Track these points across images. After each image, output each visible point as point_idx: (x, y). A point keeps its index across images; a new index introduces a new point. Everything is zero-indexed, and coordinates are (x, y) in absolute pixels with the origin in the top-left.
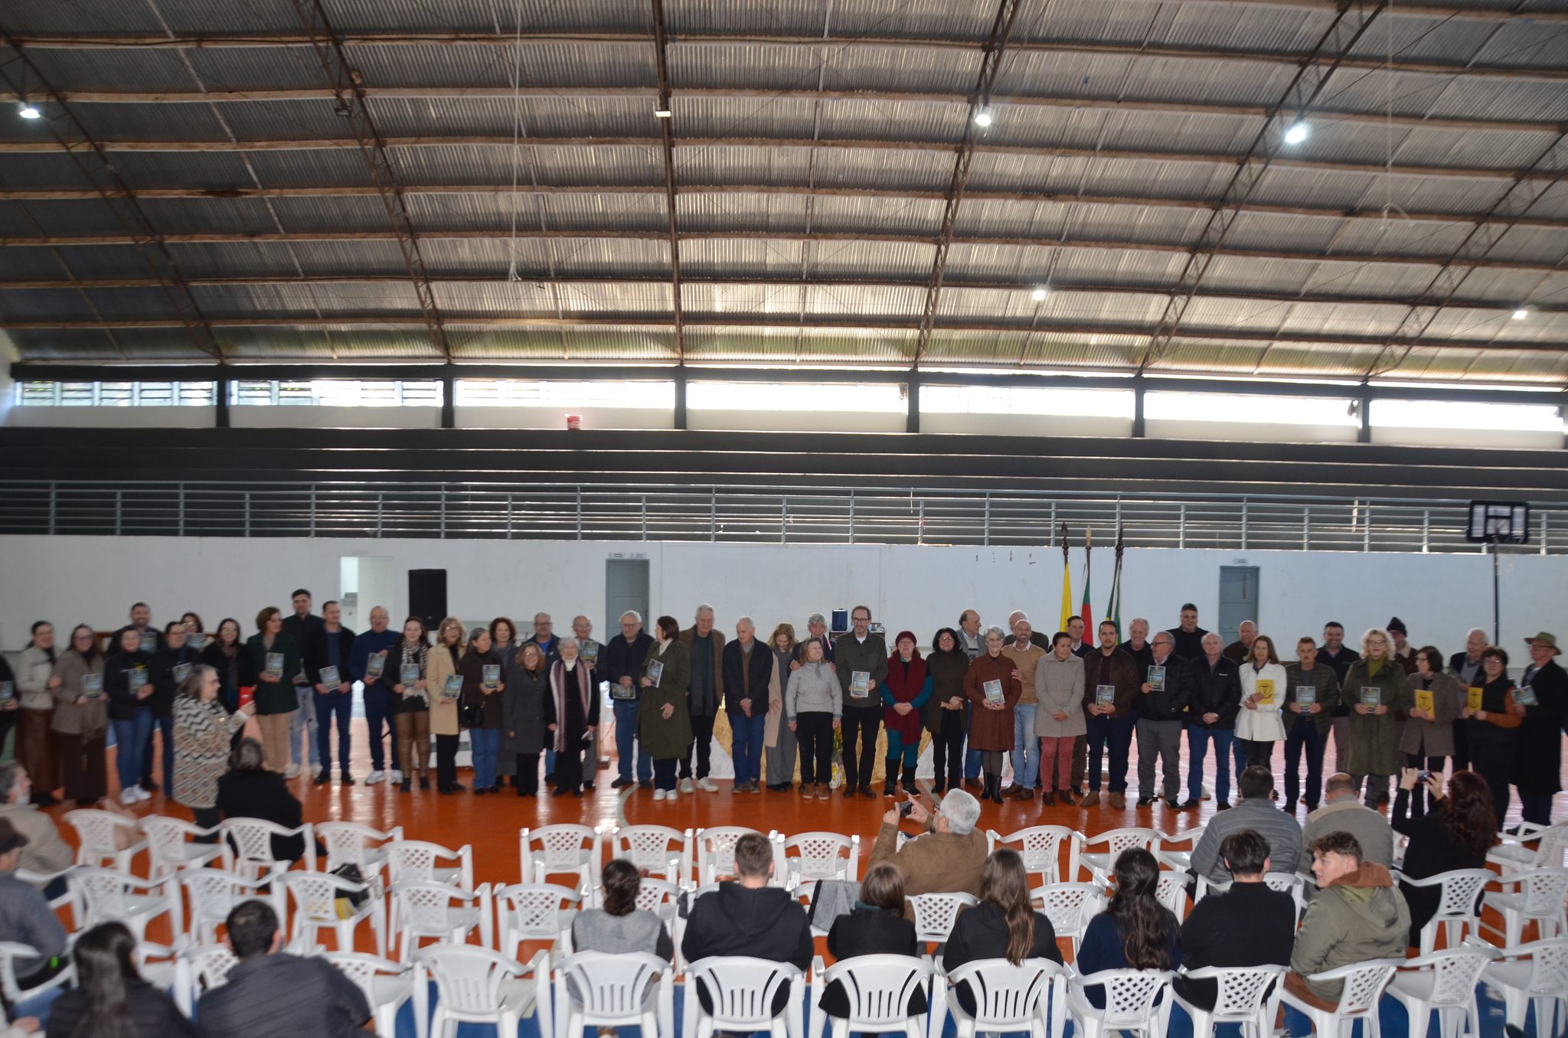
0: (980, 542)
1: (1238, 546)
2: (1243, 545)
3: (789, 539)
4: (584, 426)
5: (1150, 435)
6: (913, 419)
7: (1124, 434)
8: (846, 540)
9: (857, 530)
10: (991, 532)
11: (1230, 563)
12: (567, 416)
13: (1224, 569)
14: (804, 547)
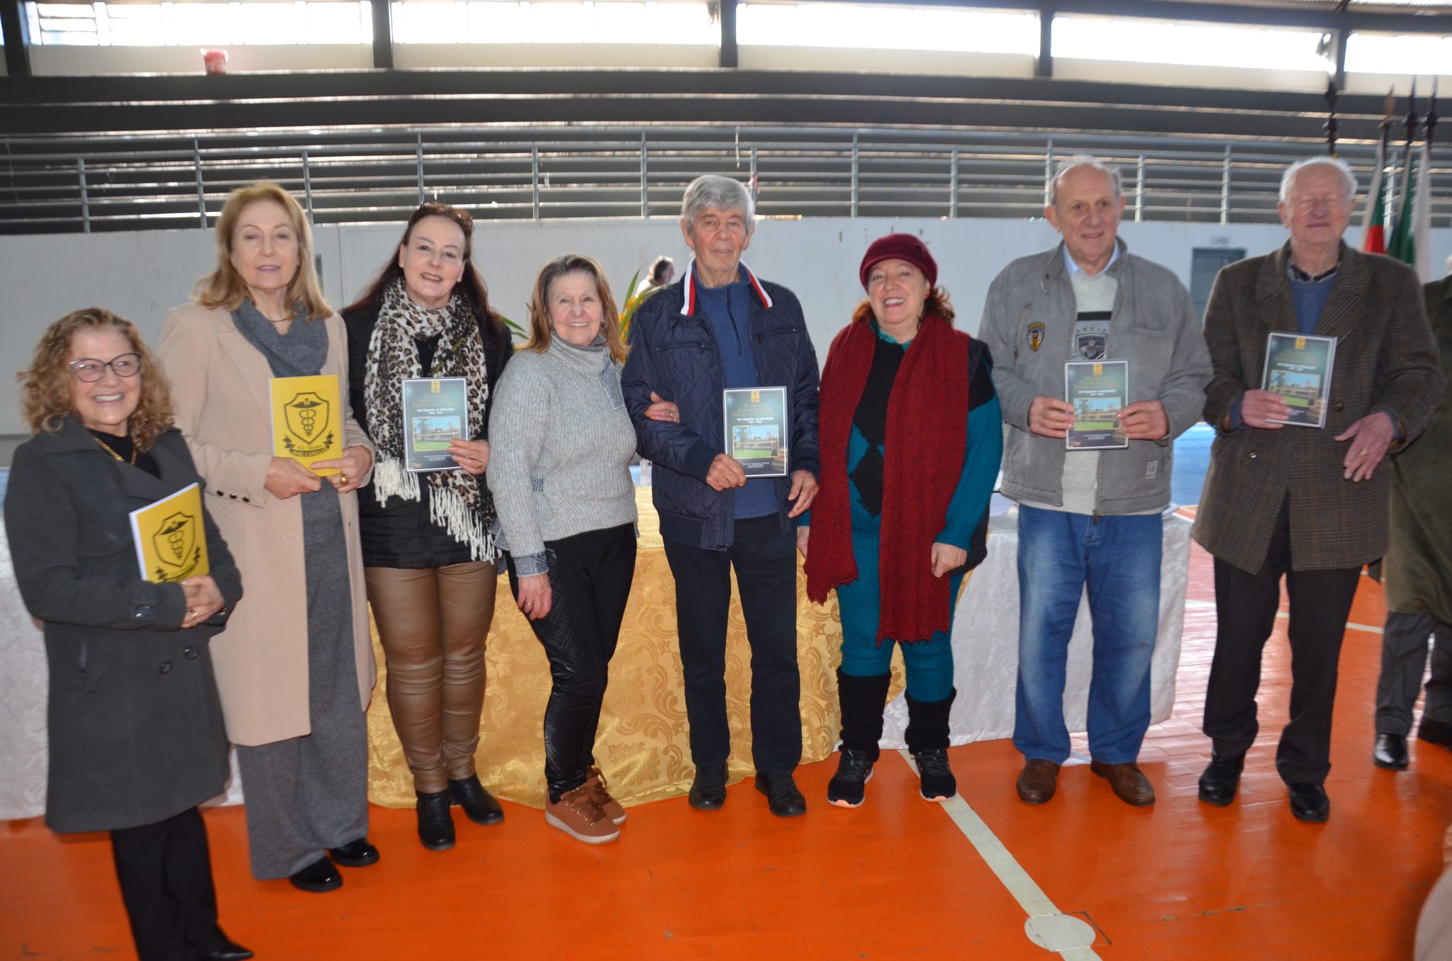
0: (845, 212)
1: (1215, 218)
2: (1224, 217)
3: (545, 213)
4: (231, 67)
5: (1059, 74)
6: (729, 51)
7: (1025, 72)
8: (635, 212)
9: (652, 196)
10: (862, 197)
11: (1205, 243)
12: (204, 52)
13: (1198, 253)
14: (571, 225)
